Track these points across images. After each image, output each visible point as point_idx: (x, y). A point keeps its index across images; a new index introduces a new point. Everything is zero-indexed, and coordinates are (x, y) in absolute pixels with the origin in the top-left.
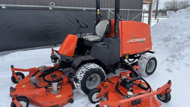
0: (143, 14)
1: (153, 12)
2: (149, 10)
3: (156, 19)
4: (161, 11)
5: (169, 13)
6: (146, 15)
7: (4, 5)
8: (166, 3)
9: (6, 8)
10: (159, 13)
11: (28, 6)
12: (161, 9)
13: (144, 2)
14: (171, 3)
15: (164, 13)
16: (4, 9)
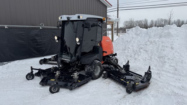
0: (107, 31)
1: (115, 30)
2: (111, 28)
3: (117, 35)
4: (121, 29)
5: (128, 30)
6: (110, 32)
7: (7, 26)
8: (125, 22)
9: (8, 28)
10: (120, 30)
11: (25, 26)
12: (122, 28)
13: (107, 23)
14: (129, 22)
15: (123, 30)
16: (7, 28)
